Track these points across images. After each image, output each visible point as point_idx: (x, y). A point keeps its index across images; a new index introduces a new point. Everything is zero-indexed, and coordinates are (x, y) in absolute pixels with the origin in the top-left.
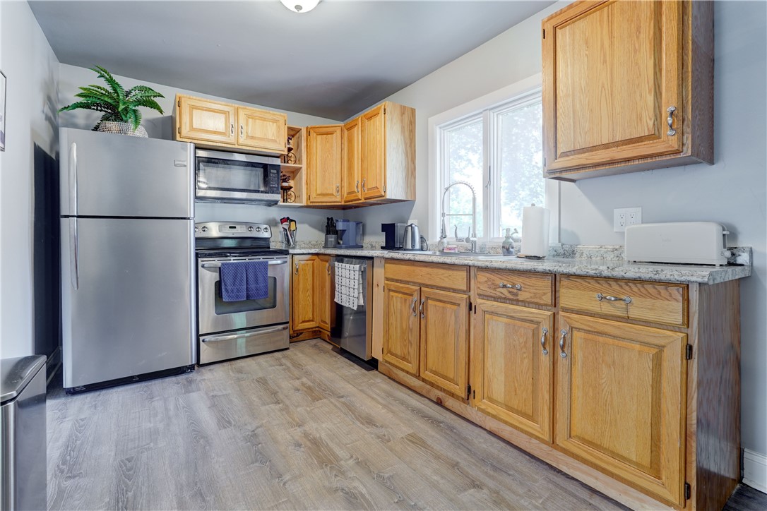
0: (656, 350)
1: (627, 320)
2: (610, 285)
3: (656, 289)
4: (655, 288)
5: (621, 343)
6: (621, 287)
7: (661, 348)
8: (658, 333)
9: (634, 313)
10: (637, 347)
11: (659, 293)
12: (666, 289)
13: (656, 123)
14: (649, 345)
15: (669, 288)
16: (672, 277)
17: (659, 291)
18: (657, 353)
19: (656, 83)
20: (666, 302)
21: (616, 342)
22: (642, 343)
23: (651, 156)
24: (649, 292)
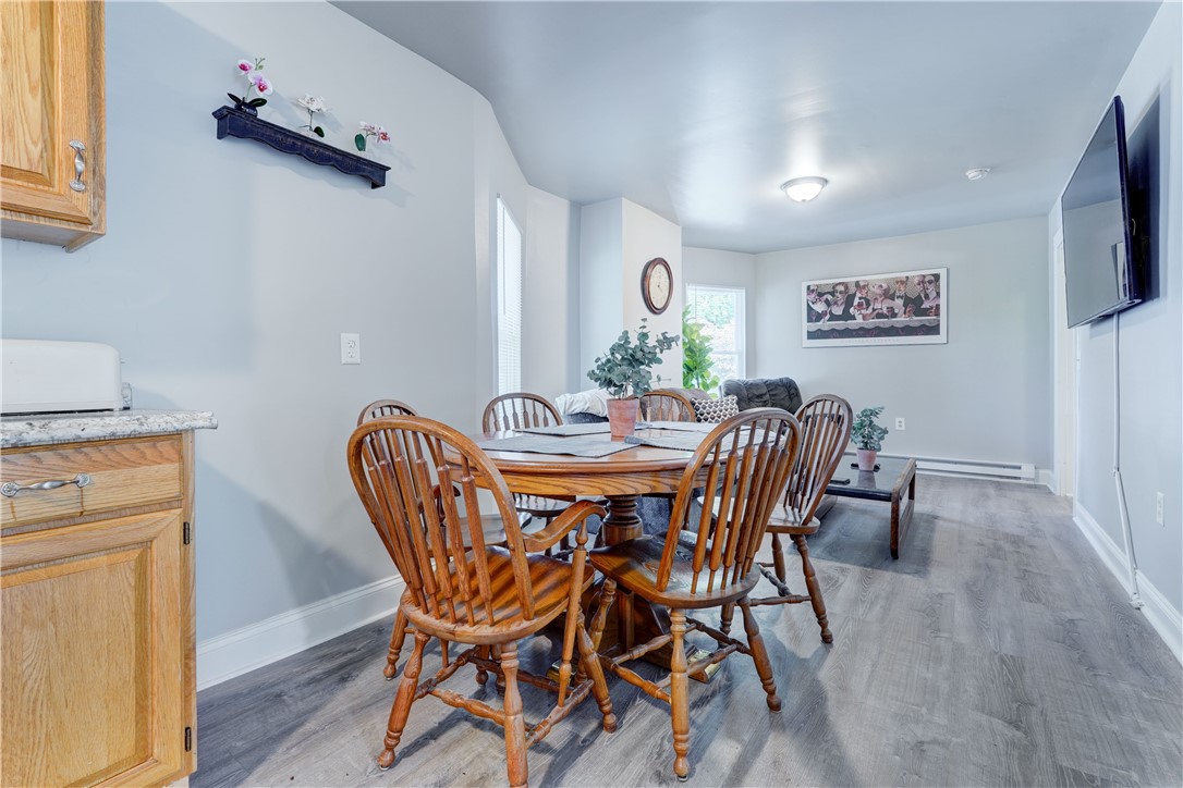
0: (139, 551)
1: (82, 517)
2: (39, 460)
3: (138, 449)
4: (134, 448)
5: (66, 567)
6: (65, 458)
7: (146, 544)
8: (142, 521)
9: (93, 501)
10: (103, 559)
11: (143, 455)
12: (155, 446)
13: (44, 155)
14: (124, 547)
15: (159, 444)
16: (170, 425)
17: (142, 453)
18: (141, 555)
19: (45, 83)
20: (156, 467)
21: (56, 570)
22: (108, 550)
23: (30, 212)
24: (125, 458)
